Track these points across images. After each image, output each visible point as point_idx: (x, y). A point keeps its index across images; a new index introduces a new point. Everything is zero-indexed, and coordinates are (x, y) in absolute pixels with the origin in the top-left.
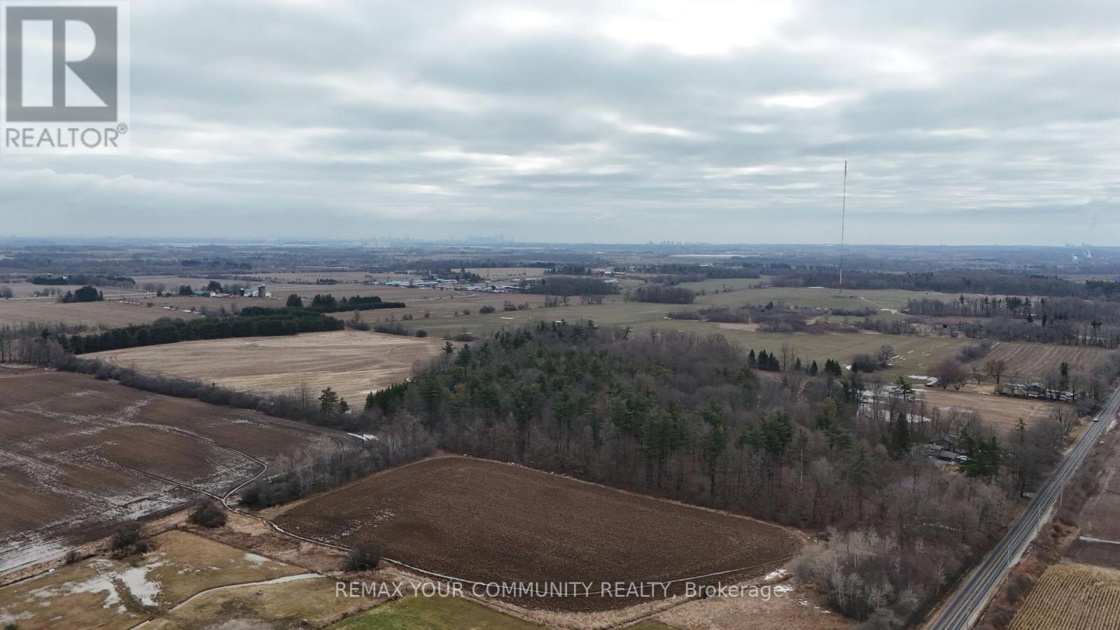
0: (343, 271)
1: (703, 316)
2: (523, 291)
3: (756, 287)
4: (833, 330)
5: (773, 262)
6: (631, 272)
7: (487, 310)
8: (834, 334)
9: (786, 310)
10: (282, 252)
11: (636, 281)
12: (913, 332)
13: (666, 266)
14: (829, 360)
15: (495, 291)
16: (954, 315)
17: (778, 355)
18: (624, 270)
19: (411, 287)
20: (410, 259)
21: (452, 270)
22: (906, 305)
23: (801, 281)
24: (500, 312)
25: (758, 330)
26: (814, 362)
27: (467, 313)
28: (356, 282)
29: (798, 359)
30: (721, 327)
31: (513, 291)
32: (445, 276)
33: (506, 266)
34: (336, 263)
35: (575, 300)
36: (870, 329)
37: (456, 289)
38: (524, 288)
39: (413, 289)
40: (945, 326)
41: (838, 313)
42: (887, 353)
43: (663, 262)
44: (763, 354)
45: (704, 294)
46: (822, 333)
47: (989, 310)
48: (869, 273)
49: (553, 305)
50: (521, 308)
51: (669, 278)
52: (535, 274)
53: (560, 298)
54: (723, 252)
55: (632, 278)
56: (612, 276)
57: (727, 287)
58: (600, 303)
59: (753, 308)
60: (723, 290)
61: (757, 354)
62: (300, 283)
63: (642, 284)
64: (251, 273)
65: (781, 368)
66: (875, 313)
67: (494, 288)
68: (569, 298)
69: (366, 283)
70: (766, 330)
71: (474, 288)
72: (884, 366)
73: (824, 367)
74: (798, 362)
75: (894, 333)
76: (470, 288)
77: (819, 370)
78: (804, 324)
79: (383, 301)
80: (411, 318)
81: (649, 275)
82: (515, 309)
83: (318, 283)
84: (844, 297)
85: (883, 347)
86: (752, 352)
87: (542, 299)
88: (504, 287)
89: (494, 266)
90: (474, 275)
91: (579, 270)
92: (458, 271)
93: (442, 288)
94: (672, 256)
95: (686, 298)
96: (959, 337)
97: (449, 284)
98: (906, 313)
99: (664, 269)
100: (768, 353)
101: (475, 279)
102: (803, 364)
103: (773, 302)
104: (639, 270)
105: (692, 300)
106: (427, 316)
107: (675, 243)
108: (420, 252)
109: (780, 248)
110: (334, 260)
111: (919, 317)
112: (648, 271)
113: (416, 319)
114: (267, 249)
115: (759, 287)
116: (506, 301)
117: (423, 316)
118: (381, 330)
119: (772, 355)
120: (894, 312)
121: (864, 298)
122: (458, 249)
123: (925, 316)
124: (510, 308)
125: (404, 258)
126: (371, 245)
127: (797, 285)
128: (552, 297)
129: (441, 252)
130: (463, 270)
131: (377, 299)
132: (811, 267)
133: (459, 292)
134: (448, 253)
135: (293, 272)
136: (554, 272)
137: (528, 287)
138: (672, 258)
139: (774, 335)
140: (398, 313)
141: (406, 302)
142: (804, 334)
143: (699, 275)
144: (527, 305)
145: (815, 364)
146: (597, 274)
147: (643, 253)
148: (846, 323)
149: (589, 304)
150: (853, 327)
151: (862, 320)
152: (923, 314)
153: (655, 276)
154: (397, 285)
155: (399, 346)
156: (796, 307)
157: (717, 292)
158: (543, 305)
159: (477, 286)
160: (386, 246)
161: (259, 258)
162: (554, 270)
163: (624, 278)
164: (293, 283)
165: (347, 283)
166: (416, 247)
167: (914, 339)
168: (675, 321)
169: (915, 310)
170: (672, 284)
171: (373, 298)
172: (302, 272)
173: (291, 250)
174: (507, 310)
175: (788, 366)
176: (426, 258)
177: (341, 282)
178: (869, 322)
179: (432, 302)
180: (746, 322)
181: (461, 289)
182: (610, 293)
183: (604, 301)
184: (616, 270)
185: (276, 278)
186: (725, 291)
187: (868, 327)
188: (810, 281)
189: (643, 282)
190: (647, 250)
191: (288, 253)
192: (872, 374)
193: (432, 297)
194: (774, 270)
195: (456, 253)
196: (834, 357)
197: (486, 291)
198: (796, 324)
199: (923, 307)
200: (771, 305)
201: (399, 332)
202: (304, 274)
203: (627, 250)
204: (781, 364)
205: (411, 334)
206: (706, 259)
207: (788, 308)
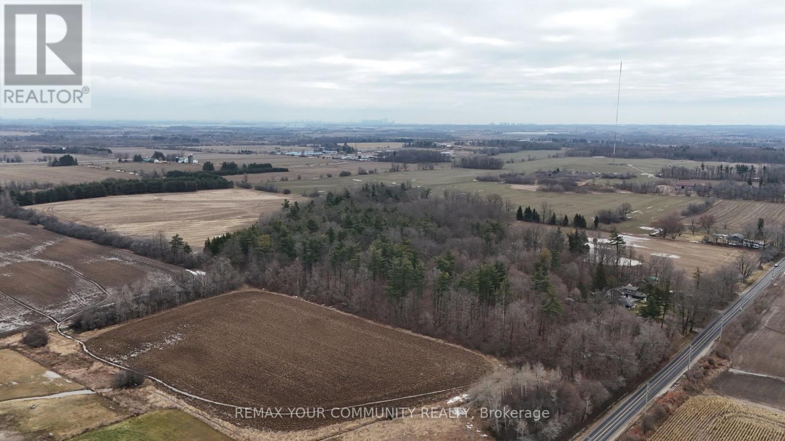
0: (263, 144)
1: (502, 179)
2: (381, 160)
3: (554, 157)
4: (595, 190)
5: (574, 138)
6: (467, 146)
7: (345, 174)
8: (595, 193)
9: (569, 175)
10: (227, 131)
11: (468, 152)
12: (657, 192)
13: (492, 141)
14: (577, 214)
15: (361, 160)
16: (696, 178)
17: (539, 211)
18: (462, 144)
19: (303, 156)
20: (314, 136)
21: (338, 144)
22: (659, 170)
23: (588, 152)
24: (355, 175)
25: (538, 190)
26: (566, 216)
27: (330, 176)
28: (266, 152)
29: (554, 214)
30: (512, 187)
31: (374, 160)
32: (329, 148)
33: (379, 141)
34: (262, 139)
35: (412, 166)
36: (625, 190)
37: (333, 158)
38: (381, 158)
39: (304, 158)
40: (683, 187)
41: (606, 177)
42: (626, 209)
43: (496, 138)
44: (528, 210)
45: (513, 162)
46: (585, 193)
47: (723, 174)
48: (645, 146)
49: (394, 170)
50: (371, 172)
51: (491, 150)
52: (398, 146)
53: (401, 165)
54: (543, 130)
55: (466, 150)
56: (451, 148)
57: (531, 157)
58: (432, 168)
59: (544, 172)
60: (528, 159)
61: (524, 210)
62: (227, 153)
63: (471, 155)
64: (198, 146)
65: (541, 220)
66: (635, 177)
67: (360, 157)
68: (408, 165)
69: (272, 153)
70: (544, 190)
71: (346, 157)
72: (623, 219)
73: (573, 220)
74: (554, 217)
75: (642, 193)
76: (343, 157)
77: (570, 222)
78: (576, 185)
79: (273, 167)
80: (287, 180)
81: (478, 148)
82: (366, 174)
83: (239, 153)
84: (617, 165)
85: (623, 205)
86: (520, 208)
87: (389, 165)
88: (368, 157)
89: (370, 141)
90: (350, 148)
91: (427, 144)
92: (342, 145)
93: (324, 158)
94: (504, 133)
95: (497, 165)
96: (692, 195)
97: (330, 154)
98: (659, 176)
99: (492, 143)
100: (532, 209)
101: (350, 151)
102: (558, 217)
103: (560, 168)
104: (473, 144)
105: (502, 166)
106: (299, 178)
107: (510, 124)
108: (323, 131)
109: (586, 127)
110: (261, 136)
111: (667, 180)
112: (479, 144)
113: (291, 181)
114: (219, 129)
115: (556, 156)
116: (360, 168)
117: (296, 178)
118: (260, 189)
119: (534, 210)
120: (650, 175)
121: (632, 165)
122: (352, 129)
123: (671, 180)
124: (362, 173)
125: (310, 135)
126: (292, 126)
127: (584, 155)
128: (396, 164)
129: (339, 131)
130: (345, 144)
131: (269, 165)
132: (602, 142)
133: (334, 160)
134: (344, 131)
135: (228, 145)
136: (409, 146)
137: (384, 157)
138: (504, 135)
139: (550, 194)
140: (278, 176)
141: (288, 167)
142: (572, 193)
143: (515, 148)
144: (376, 170)
145: (566, 218)
146: (440, 147)
147: (484, 131)
148: (608, 184)
149: (424, 169)
150: (612, 188)
151: (620, 182)
152: (672, 178)
153: (482, 148)
154: (293, 155)
155: (265, 201)
156: (577, 172)
157: (523, 160)
158: (388, 171)
159: (350, 156)
160: (302, 126)
161: (209, 135)
162: (410, 144)
163: (460, 150)
164: (222, 153)
165: (261, 153)
166: (323, 127)
167: (657, 197)
168: (480, 182)
169: (667, 175)
170: (493, 154)
171: (265, 164)
172: (234, 145)
173: (234, 129)
174: (360, 174)
175: (546, 220)
176: (326, 135)
177: (256, 153)
178: (627, 184)
179: (311, 168)
180: (533, 184)
181: (337, 159)
182: (444, 161)
183: (435, 167)
184: (456, 144)
185: (212, 150)
186: (530, 160)
187: (624, 188)
188: (595, 152)
189: (472, 153)
190: (486, 129)
191: (232, 131)
192: (609, 226)
193: (312, 164)
194: (575, 143)
195: (349, 132)
196: (580, 213)
197: (354, 160)
198: (570, 186)
199: (672, 173)
200: (558, 170)
201: (271, 190)
202: (235, 146)
203: (472, 129)
204: (541, 218)
205: (279, 192)
206: (526, 136)
207: (570, 173)
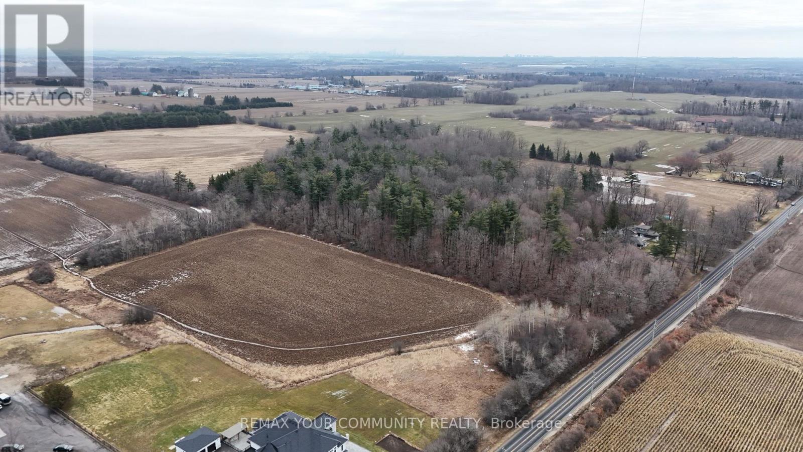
0: (266, 77)
1: (516, 115)
2: (389, 95)
3: (570, 91)
4: (612, 127)
5: (592, 72)
6: (480, 79)
7: (352, 110)
8: (612, 130)
9: (585, 110)
10: (228, 63)
11: (481, 87)
12: (676, 128)
13: (506, 75)
14: (592, 152)
15: (368, 94)
16: (717, 114)
17: (553, 148)
18: (475, 77)
19: (307, 90)
20: (319, 69)
21: (344, 77)
22: (679, 106)
23: (606, 86)
24: (362, 111)
25: (553, 127)
26: (580, 154)
27: (336, 111)
28: (268, 86)
29: (568, 151)
30: (525, 124)
31: (382, 94)
32: (335, 81)
33: (387, 74)
34: (265, 71)
35: (422, 102)
36: (643, 126)
37: (340, 93)
38: (390, 92)
39: (309, 92)
40: (703, 124)
41: (624, 113)
42: (643, 146)
43: (510, 71)
44: (542, 147)
45: (527, 97)
46: (601, 129)
47: (745, 110)
48: (666, 80)
49: (403, 105)
50: (379, 108)
51: (505, 84)
52: (408, 80)
53: (410, 100)
54: (560, 63)
55: (479, 84)
56: (463, 82)
57: (546, 92)
58: (443, 104)
59: (560, 108)
60: (543, 93)
61: (537, 147)
62: (229, 87)
63: (484, 89)
64: (198, 78)
65: (555, 158)
66: (653, 113)
67: (367, 92)
68: (418, 99)
69: (276, 87)
70: (559, 127)
71: (352, 92)
72: (639, 157)
73: (588, 157)
74: (568, 154)
75: (660, 129)
76: (350, 91)
77: (584, 160)
78: (592, 121)
79: (277, 101)
80: (291, 115)
81: (491, 82)
82: (374, 109)
83: (241, 87)
84: (635, 100)
85: (640, 142)
86: (534, 146)
87: (397, 100)
88: (376, 91)
89: (378, 74)
90: (357, 81)
91: (439, 78)
92: (349, 78)
93: (329, 92)
94: (519, 66)
95: (511, 100)
96: (712, 132)
97: (336, 88)
98: (679, 112)
99: (506, 77)
100: (546, 147)
101: (356, 84)
102: (572, 155)
103: (576, 104)
104: (486, 78)
105: (516, 101)
106: (304, 113)
107: (526, 56)
108: (328, 63)
109: (605, 60)
110: (263, 68)
111: (687, 116)
112: (493, 78)
113: (296, 116)
114: (219, 61)
115: (573, 91)
116: (367, 103)
117: (301, 113)
118: (264, 124)
119: (548, 148)
120: (670, 111)
121: (651, 100)
122: (358, 61)
123: (691, 115)
124: (370, 108)
125: (315, 68)
126: (295, 58)
127: (602, 90)
128: (406, 99)
129: (345, 63)
130: (352, 77)
131: (272, 100)
132: (621, 76)
133: (340, 95)
134: (350, 64)
135: (229, 78)
136: (419, 79)
137: (393, 91)
138: (520, 68)
139: (565, 131)
140: (282, 111)
141: (292, 102)
142: (588, 130)
143: (530, 82)
144: (384, 105)
145: (581, 156)
146: (452, 81)
147: (499, 64)
148: (625, 121)
149: (434, 105)
150: (629, 124)
151: (638, 118)
152: (692, 113)
153: (496, 82)
154: (297, 89)
155: (270, 138)
156: (593, 108)
157: (538, 95)
158: (396, 106)
159: (357, 90)
160: (306, 58)
161: (210, 67)
162: (420, 78)
163: (472, 84)
164: (223, 86)
165: (263, 86)
166: (328, 59)
167: (676, 134)
168: (493, 119)
169: (688, 110)
170: (507, 89)
171: (269, 99)
172: (235, 78)
173: (235, 61)
174: (368, 109)
175: (560, 158)
176: (331, 68)
177: (258, 86)
178: (645, 120)
179: (317, 103)
180: (547, 120)
181: (343, 93)
182: (456, 96)
183: (446, 102)
184: (468, 78)
185: (213, 83)
186: (545, 95)
187: (641, 124)
188: (613, 87)
189: (485, 87)
190: (501, 62)
191: (232, 63)
192: (624, 163)
193: (318, 98)
194: (593, 77)
195: (356, 64)
196: (596, 150)
197: (362, 94)
198: (586, 122)
199: (693, 109)
200: (574, 105)
201: (276, 126)
202: (236, 79)
203: (485, 61)
204: (555, 155)
205: (284, 128)
206: (542, 70)
207: (587, 109)
